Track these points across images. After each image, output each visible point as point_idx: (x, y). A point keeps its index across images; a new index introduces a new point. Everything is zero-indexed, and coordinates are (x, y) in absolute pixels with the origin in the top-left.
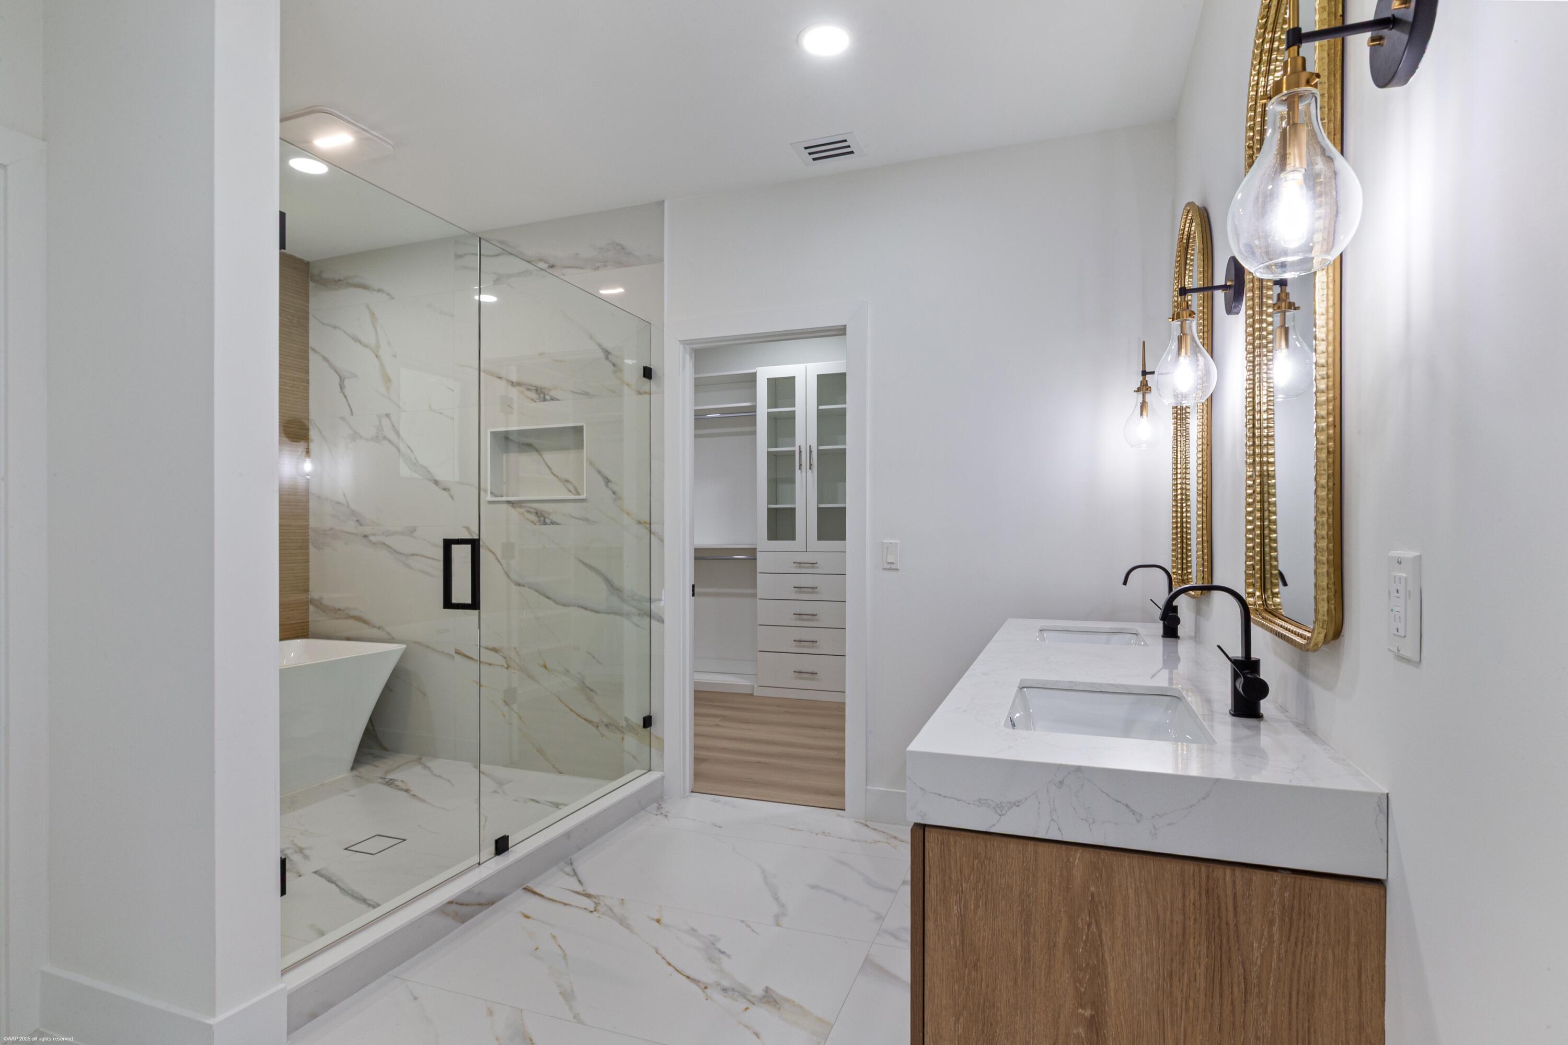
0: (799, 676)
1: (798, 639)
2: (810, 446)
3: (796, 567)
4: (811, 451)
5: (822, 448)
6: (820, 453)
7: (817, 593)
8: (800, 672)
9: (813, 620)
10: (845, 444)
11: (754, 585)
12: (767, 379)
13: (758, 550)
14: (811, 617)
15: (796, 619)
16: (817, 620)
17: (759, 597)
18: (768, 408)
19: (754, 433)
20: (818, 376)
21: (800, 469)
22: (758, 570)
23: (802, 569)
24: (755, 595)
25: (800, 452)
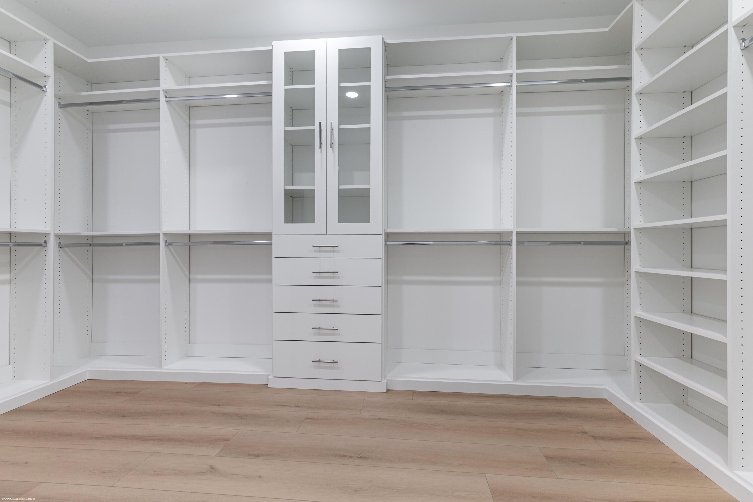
0: (318, 365)
1: (317, 327)
2: (331, 123)
3: (315, 251)
4: (332, 130)
5: (343, 127)
6: (341, 131)
7: (338, 278)
8: (319, 362)
9: (333, 306)
10: (369, 123)
11: (270, 272)
12: (285, 53)
13: (273, 234)
14: (332, 303)
15: (315, 306)
16: (338, 306)
17: (274, 282)
18: (285, 85)
19: (270, 123)
20: (339, 50)
21: (320, 148)
22: (274, 256)
23: (321, 253)
24: (270, 281)
25: (320, 130)
